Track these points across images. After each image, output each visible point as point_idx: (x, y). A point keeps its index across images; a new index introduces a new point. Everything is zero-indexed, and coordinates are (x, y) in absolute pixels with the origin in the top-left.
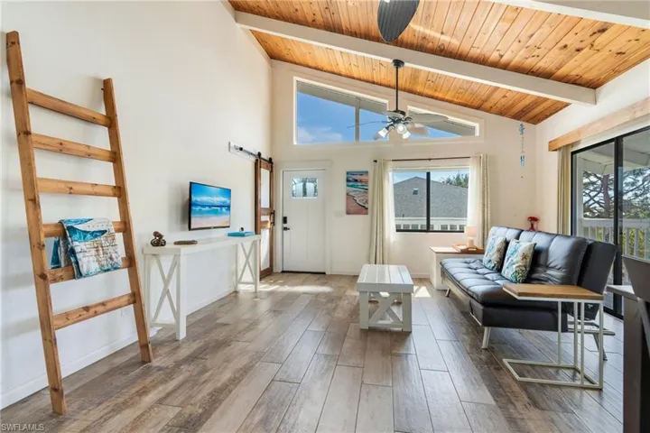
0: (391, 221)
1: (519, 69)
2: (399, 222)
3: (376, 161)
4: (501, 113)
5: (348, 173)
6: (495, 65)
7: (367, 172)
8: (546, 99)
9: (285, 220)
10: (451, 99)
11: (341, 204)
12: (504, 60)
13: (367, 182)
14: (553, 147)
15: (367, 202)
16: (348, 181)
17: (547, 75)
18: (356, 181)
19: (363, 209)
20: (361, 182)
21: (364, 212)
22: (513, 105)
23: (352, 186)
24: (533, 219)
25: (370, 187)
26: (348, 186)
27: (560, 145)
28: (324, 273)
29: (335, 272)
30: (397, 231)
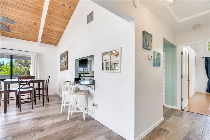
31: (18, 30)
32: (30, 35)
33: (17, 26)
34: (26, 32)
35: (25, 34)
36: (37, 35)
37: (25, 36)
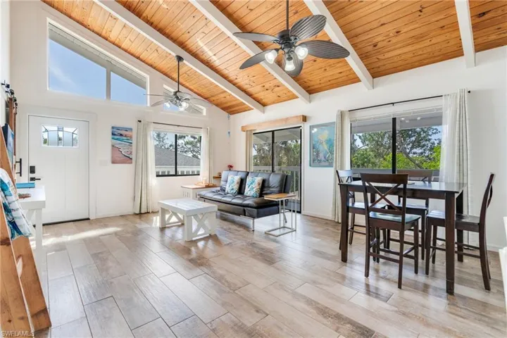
0: (152, 169)
1: (239, 88)
2: (158, 170)
3: (140, 121)
4: (217, 105)
5: (113, 128)
6: (230, 81)
7: (131, 129)
8: (244, 104)
9: (32, 170)
10: (192, 88)
11: (107, 154)
12: (236, 81)
13: (131, 137)
14: (243, 129)
15: (131, 153)
16: (113, 134)
17: (250, 95)
18: (121, 135)
19: (128, 159)
20: (126, 136)
21: (130, 161)
22: (226, 103)
23: (117, 139)
24: (231, 167)
25: (134, 141)
26: (113, 138)
27: (248, 129)
28: (88, 219)
29: (100, 215)
30: (157, 176)
31: (397, 43)
32: (434, 41)
33: (391, 35)
34: (419, 38)
35: (418, 46)
36: (455, 26)
37: (421, 53)
